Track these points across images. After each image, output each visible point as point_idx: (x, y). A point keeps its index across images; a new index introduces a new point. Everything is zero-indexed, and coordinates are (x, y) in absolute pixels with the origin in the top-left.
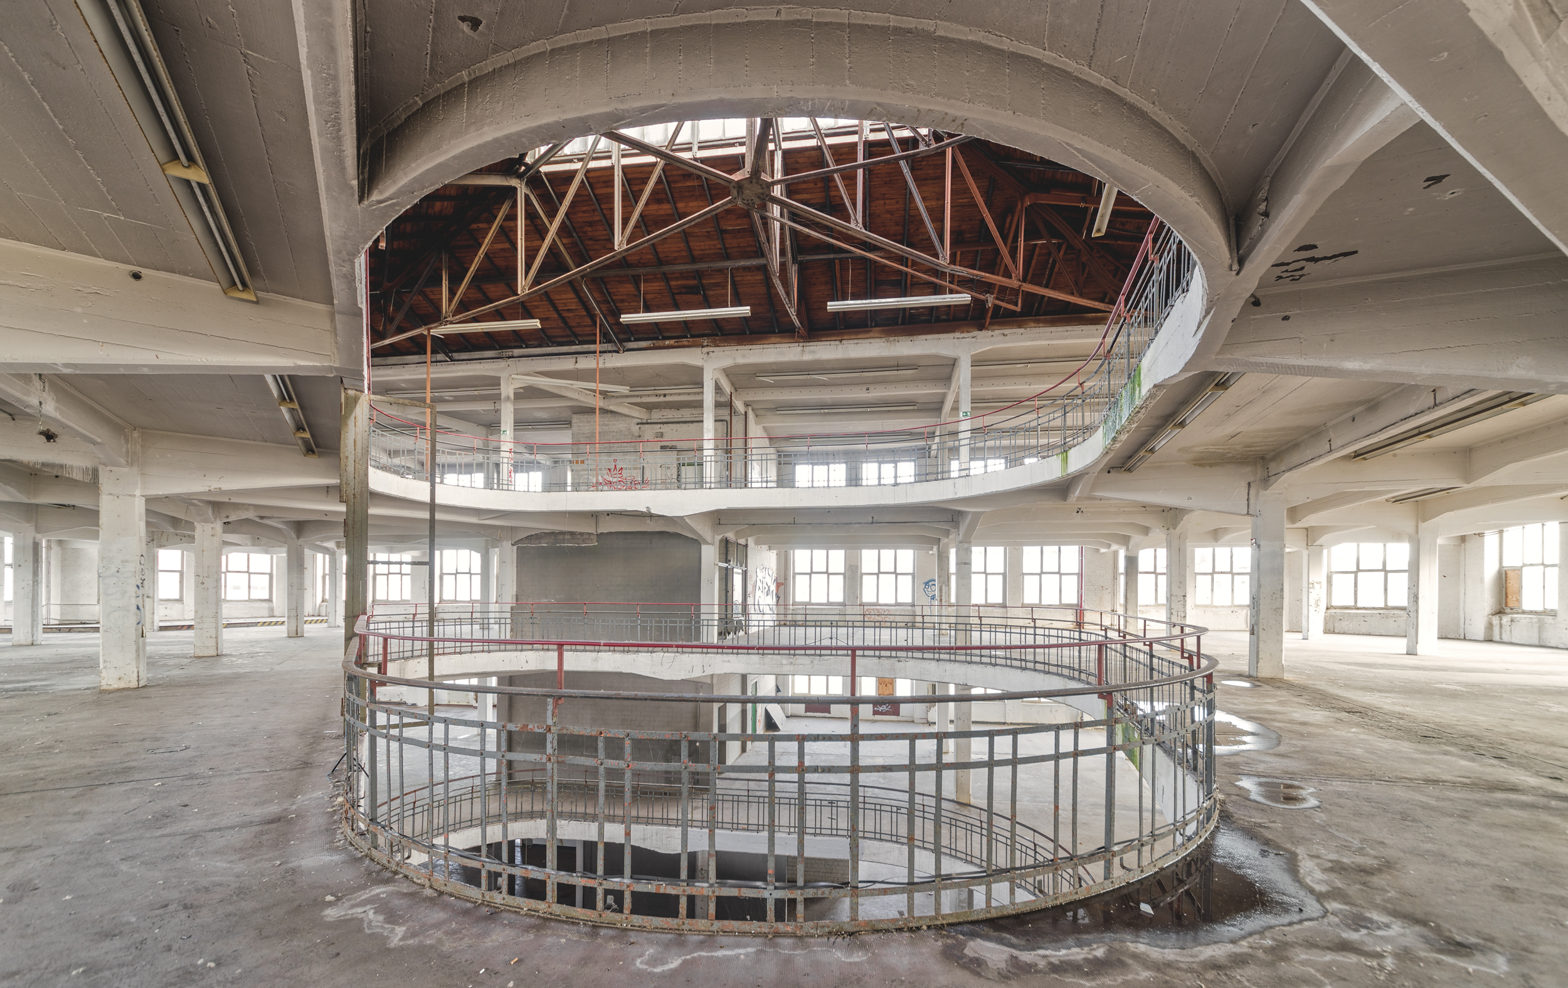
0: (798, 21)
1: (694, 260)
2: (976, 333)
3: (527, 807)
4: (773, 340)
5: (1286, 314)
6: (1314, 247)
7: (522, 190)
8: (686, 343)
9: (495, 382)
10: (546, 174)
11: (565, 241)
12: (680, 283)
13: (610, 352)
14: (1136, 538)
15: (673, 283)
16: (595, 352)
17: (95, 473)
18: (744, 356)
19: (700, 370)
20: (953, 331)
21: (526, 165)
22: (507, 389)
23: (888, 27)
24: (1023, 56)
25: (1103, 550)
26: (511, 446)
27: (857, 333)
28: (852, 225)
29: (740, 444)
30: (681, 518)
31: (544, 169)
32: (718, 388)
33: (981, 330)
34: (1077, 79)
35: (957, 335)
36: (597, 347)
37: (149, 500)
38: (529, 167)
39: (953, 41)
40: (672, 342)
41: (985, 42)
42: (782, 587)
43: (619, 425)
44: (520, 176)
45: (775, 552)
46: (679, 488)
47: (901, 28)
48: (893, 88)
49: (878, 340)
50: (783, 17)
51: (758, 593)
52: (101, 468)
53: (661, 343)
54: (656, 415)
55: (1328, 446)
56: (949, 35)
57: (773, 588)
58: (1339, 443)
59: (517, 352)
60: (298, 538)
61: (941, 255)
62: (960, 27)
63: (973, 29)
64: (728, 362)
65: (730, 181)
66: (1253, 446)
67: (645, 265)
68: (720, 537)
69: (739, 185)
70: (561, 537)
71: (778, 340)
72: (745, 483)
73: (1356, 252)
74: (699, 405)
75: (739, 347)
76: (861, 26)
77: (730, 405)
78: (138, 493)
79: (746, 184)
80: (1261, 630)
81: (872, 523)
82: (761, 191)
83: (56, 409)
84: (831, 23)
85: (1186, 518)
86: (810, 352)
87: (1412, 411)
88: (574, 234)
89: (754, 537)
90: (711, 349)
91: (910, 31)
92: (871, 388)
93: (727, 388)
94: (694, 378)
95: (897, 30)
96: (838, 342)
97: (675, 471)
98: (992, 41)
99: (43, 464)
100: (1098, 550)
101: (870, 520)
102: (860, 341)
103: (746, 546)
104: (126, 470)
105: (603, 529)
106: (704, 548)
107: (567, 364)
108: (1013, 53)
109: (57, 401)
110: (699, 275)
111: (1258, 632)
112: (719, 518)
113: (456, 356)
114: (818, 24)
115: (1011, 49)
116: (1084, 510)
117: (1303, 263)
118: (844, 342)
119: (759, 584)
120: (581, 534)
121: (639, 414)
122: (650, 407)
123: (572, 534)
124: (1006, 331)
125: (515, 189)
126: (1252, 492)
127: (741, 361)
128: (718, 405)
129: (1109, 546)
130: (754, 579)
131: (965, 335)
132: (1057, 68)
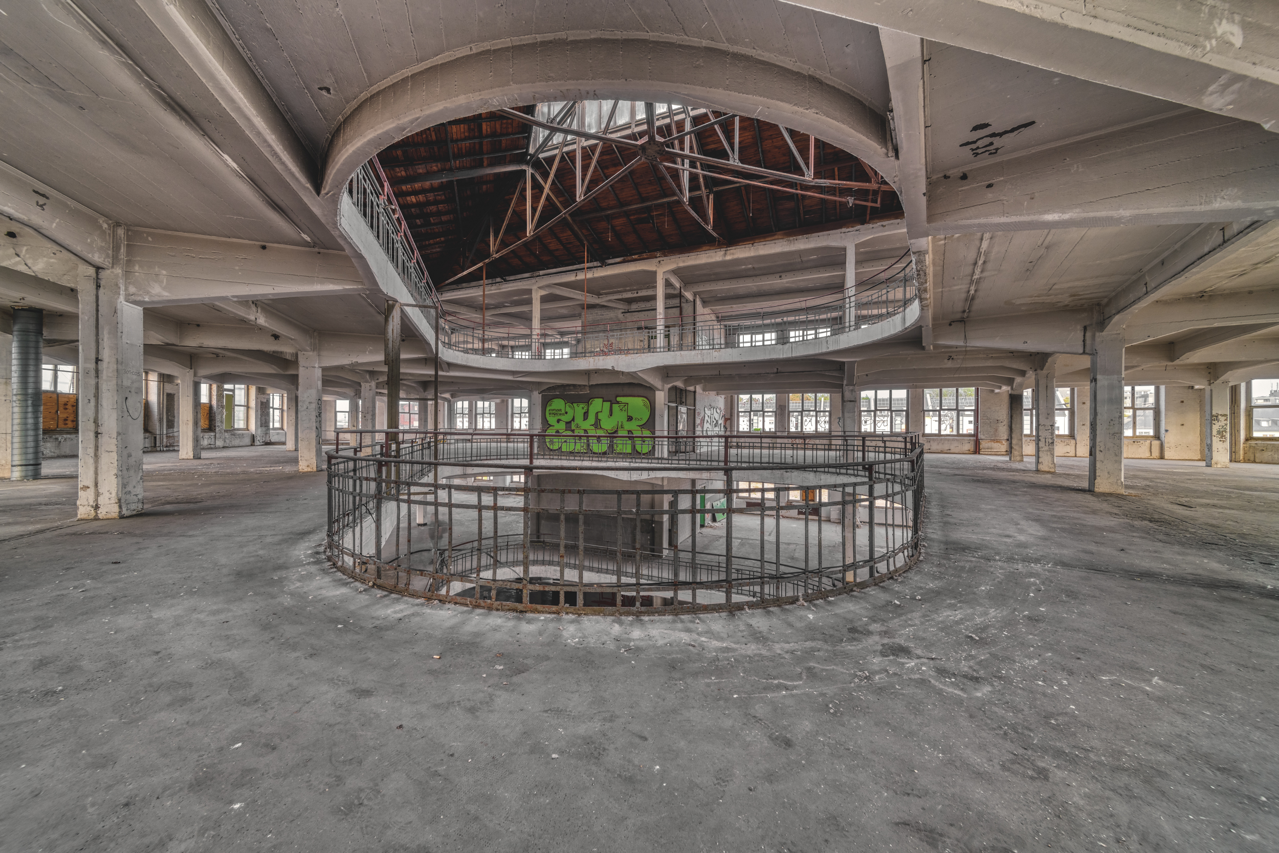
0: (483, 51)
1: (643, 200)
2: (859, 227)
3: (540, 558)
4: (704, 248)
5: (990, 182)
6: (986, 125)
7: (529, 171)
8: (645, 256)
9: (529, 291)
10: (545, 159)
11: (561, 199)
12: (636, 216)
13: (595, 267)
14: (1018, 380)
15: (632, 217)
16: (584, 269)
17: (297, 355)
18: (684, 262)
19: (655, 273)
20: (841, 227)
21: (530, 155)
22: (536, 296)
23: (536, 43)
24: (633, 40)
25: (997, 391)
26: (538, 331)
27: (765, 237)
28: (731, 162)
29: (691, 320)
30: (635, 372)
31: (541, 156)
32: (668, 284)
33: (863, 224)
34: (680, 46)
35: (844, 230)
36: (586, 265)
37: (324, 369)
38: (532, 156)
39: (580, 41)
40: (636, 257)
41: (603, 37)
42: (728, 422)
43: (610, 314)
44: (527, 163)
45: (723, 396)
46: (649, 352)
47: (545, 41)
48: (540, 81)
49: (781, 240)
50: (474, 51)
51: (706, 426)
52: (299, 352)
53: (629, 258)
54: (634, 307)
55: (1145, 289)
56: (577, 39)
57: (721, 421)
58: (1153, 285)
59: (542, 272)
60: (425, 391)
61: (806, 173)
62: (583, 32)
63: (592, 30)
64: (673, 266)
65: (636, 146)
66: (1079, 295)
67: (611, 208)
68: (670, 386)
69: (643, 147)
70: (567, 388)
71: (708, 248)
72: (694, 346)
73: (1033, 123)
74: (653, 298)
75: (680, 256)
76: (519, 46)
77: (680, 296)
78: (317, 365)
79: (647, 146)
80: (1098, 452)
81: (777, 373)
82: (658, 149)
83: (265, 322)
84: (502, 48)
85: (1050, 360)
86: (730, 254)
87: (1206, 249)
88: (566, 194)
89: (701, 385)
90: (661, 259)
91: (551, 42)
92: (783, 275)
93: (677, 283)
94: (649, 279)
95: (543, 43)
96: (751, 245)
97: (646, 343)
98: (607, 35)
99: (274, 352)
100: (993, 391)
101: (775, 370)
102: (767, 243)
103: (695, 392)
104: (311, 353)
105: (593, 382)
106: (657, 393)
107: (571, 278)
108: (625, 40)
109: (266, 317)
110: (649, 209)
111: (1095, 453)
112: (666, 372)
113: (508, 278)
114: (495, 51)
115: (624, 37)
116: (955, 357)
117: (989, 140)
118: (755, 244)
119: (706, 418)
120: (580, 386)
121: (622, 306)
122: (629, 301)
123: (574, 386)
124: (884, 223)
125: (525, 171)
126: (1088, 334)
127: (681, 265)
128: (668, 297)
129: (1000, 388)
130: (702, 415)
131: (850, 229)
132: (662, 42)
